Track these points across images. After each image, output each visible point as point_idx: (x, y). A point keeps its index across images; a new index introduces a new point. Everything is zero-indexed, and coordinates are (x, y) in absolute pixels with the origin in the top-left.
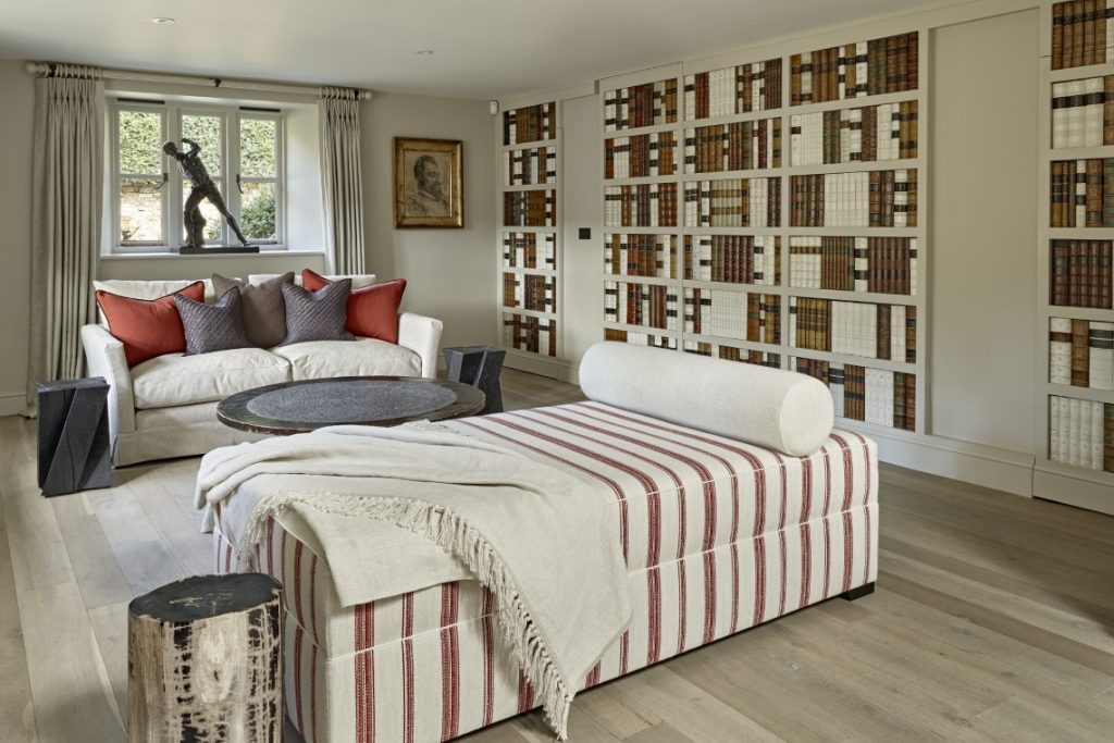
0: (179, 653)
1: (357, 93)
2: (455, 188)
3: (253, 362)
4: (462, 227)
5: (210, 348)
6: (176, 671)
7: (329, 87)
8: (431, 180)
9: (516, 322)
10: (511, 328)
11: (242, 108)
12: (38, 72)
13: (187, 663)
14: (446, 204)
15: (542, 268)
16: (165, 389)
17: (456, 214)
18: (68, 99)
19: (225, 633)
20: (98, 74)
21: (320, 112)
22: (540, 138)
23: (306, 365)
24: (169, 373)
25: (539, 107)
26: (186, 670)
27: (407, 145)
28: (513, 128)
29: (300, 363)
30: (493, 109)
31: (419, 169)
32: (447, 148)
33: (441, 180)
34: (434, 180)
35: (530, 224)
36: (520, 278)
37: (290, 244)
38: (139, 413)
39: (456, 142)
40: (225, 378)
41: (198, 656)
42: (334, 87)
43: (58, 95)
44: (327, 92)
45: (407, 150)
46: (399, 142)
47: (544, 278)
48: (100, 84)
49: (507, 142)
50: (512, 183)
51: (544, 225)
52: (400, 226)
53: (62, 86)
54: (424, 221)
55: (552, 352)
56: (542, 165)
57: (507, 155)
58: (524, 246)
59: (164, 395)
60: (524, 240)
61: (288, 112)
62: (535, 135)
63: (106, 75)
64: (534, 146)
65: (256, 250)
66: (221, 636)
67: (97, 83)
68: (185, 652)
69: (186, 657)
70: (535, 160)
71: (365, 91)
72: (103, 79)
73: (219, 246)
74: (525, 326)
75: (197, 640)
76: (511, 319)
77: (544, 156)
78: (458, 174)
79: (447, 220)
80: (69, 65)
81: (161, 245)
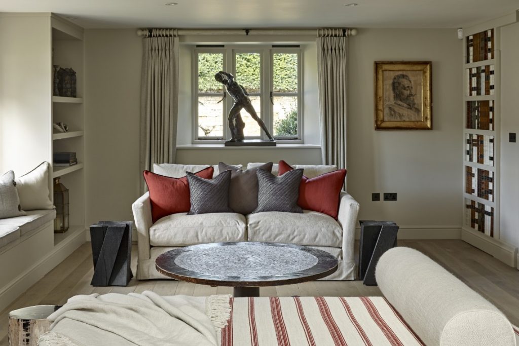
0: (25, 333)
1: (344, 31)
2: (425, 98)
3: (223, 222)
4: (431, 128)
5: (203, 211)
6: (24, 341)
7: (324, 29)
8: (407, 93)
9: (471, 206)
10: (470, 210)
11: (274, 46)
12: (143, 35)
13: (28, 338)
14: (418, 111)
15: (488, 165)
16: (167, 235)
17: (426, 118)
18: (158, 50)
19: (44, 327)
20: (175, 33)
21: (318, 47)
22: (486, 58)
23: (257, 228)
24: (170, 225)
25: (485, 33)
26: (28, 340)
27: (386, 67)
28: (471, 49)
29: (253, 226)
30: (460, 35)
31: (396, 86)
32: (419, 67)
33: (413, 92)
34: (408, 92)
35: (481, 128)
36: (475, 171)
37: (306, 140)
38: (152, 248)
39: (426, 63)
40: (204, 233)
41: (33, 335)
42: (328, 29)
43: (153, 48)
44: (322, 32)
45: (386, 70)
46: (378, 65)
47: (488, 172)
48: (177, 39)
49: (468, 62)
50: (471, 94)
51: (488, 129)
52: (378, 128)
53: (156, 42)
54: (399, 124)
55: (492, 235)
56: (487, 79)
57: (468, 71)
58: (477, 145)
59: (166, 239)
60: (477, 141)
61: (305, 46)
62: (482, 55)
63: (180, 33)
64: (482, 64)
65: (275, 144)
66: (42, 327)
67: (175, 38)
68: (27, 333)
69: (28, 335)
70: (483, 75)
71: (351, 29)
72: (179, 36)
73: (259, 141)
74: (477, 210)
75: (32, 328)
76: (469, 203)
77: (489, 73)
78: (428, 88)
79: (419, 123)
80: (160, 29)
81: (222, 139)
